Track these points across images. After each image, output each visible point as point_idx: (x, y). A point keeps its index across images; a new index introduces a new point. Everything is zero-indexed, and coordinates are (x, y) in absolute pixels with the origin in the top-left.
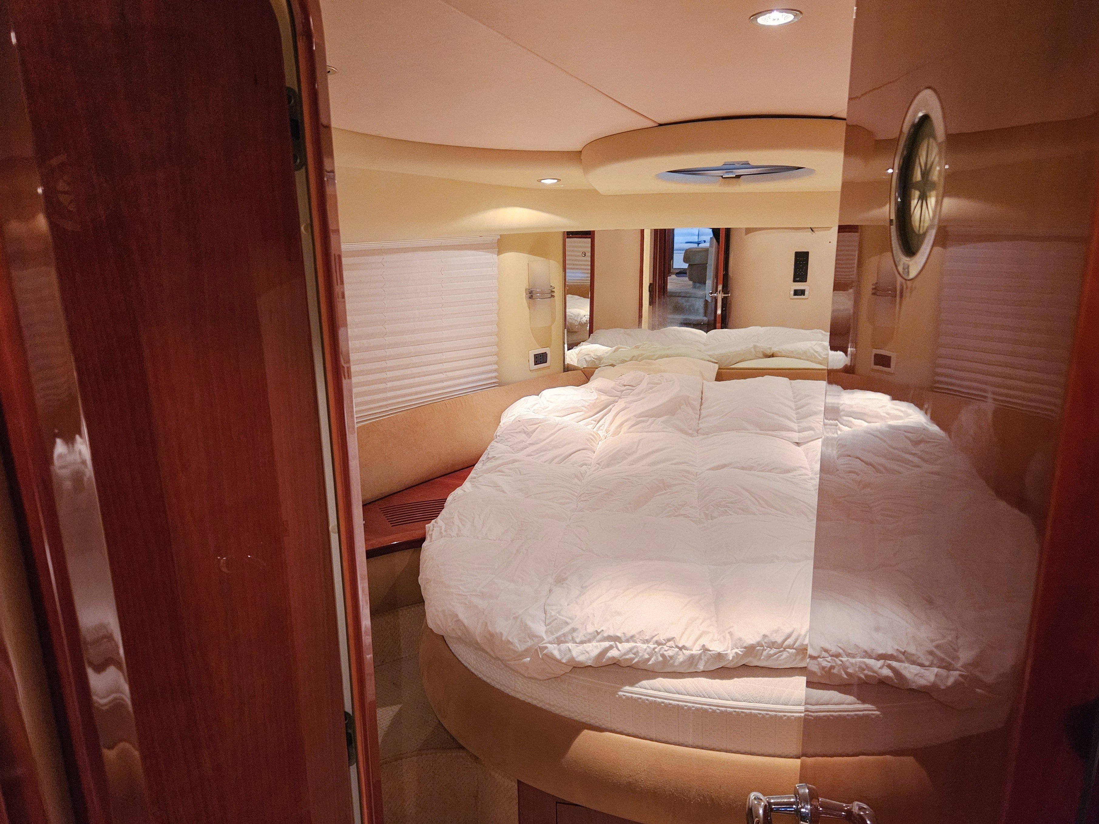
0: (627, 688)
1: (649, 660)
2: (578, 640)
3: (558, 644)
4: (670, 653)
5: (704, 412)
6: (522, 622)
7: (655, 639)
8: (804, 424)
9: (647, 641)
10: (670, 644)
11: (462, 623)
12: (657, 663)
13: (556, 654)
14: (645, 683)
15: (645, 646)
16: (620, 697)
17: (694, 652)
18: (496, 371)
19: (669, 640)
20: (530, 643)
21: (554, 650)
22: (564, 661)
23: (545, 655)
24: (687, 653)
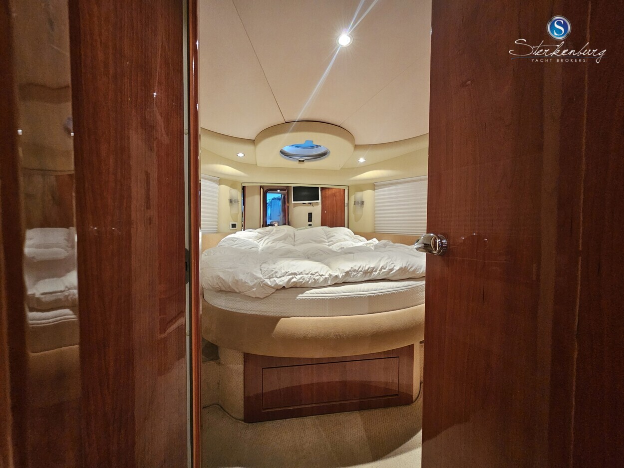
0: (300, 295)
1: (309, 281)
2: (278, 276)
3: (270, 279)
4: (317, 278)
5: (296, 239)
6: (251, 274)
7: (310, 273)
8: (329, 240)
9: (308, 274)
10: (316, 274)
11: (222, 279)
12: (312, 282)
13: (269, 283)
14: (307, 292)
15: (307, 276)
16: (297, 299)
17: (326, 276)
18: (217, 228)
19: (316, 273)
20: (256, 281)
21: (268, 282)
22: (273, 286)
23: (264, 284)
24: (324, 277)
